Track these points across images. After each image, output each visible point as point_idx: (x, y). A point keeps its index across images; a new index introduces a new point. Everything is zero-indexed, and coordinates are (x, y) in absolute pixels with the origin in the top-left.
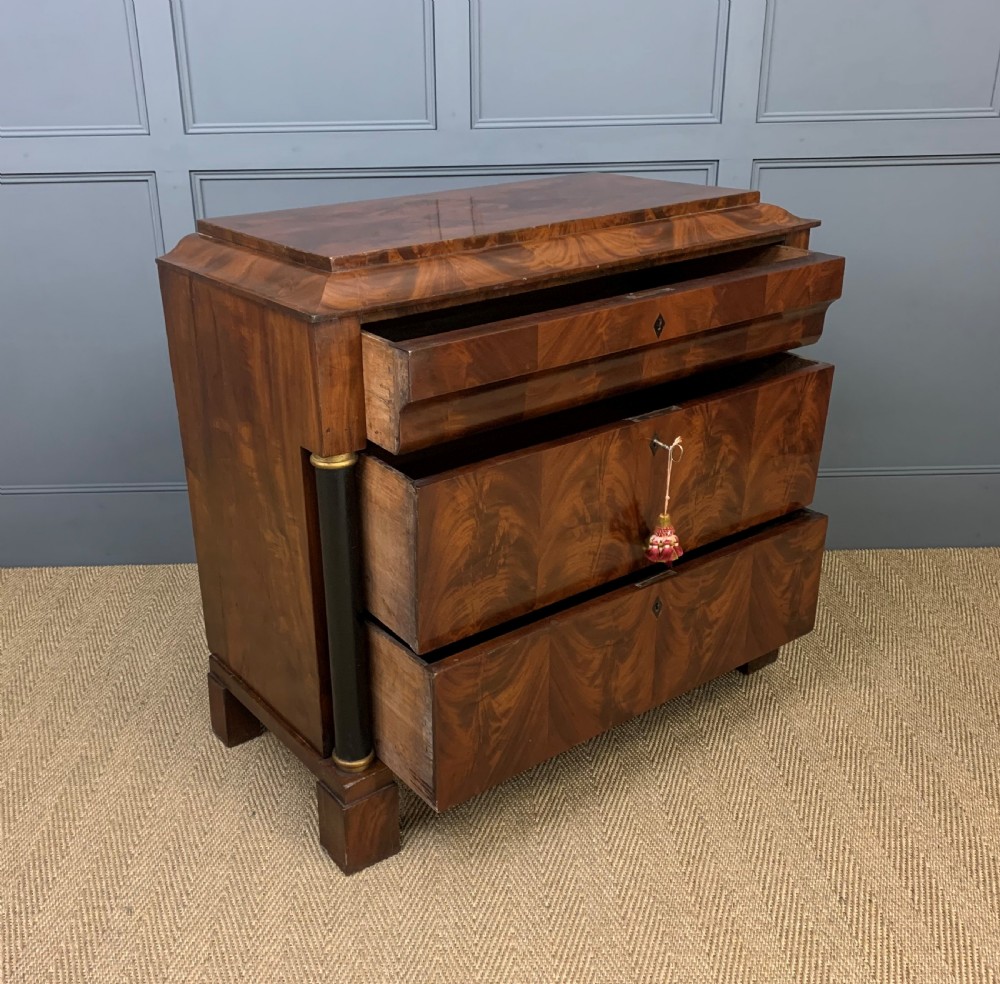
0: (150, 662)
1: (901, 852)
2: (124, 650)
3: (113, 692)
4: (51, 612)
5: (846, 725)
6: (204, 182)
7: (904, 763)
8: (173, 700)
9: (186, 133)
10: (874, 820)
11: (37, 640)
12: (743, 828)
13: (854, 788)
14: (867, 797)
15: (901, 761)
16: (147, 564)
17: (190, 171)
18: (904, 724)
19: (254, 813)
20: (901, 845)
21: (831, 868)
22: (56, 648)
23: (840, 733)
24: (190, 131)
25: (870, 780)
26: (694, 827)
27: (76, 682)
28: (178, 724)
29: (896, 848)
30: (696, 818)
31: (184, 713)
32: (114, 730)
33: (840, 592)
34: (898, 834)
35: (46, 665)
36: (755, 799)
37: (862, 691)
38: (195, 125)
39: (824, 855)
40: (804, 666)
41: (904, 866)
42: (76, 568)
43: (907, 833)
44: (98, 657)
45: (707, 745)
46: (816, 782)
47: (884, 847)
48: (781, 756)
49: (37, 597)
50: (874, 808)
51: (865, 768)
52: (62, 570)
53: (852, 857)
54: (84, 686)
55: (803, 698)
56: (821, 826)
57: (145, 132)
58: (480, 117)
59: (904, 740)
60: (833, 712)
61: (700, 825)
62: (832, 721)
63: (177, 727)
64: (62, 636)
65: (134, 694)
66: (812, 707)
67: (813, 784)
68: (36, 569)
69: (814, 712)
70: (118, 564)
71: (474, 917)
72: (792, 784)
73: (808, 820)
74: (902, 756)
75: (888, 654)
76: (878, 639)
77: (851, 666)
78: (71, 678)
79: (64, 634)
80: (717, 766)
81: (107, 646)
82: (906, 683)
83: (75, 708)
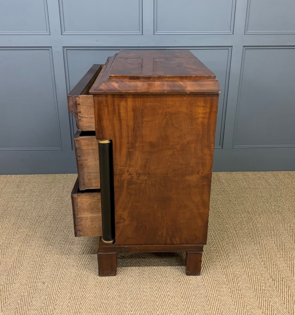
0: (48, 205)
1: (292, 265)
2: (39, 201)
3: (36, 214)
4: (15, 189)
5: (273, 226)
6: (67, 50)
7: (292, 237)
8: (56, 217)
9: (62, 35)
10: (282, 255)
11: (11, 198)
12: (241, 258)
13: (276, 245)
14: (280, 248)
15: (291, 237)
16: (46, 174)
17: (63, 47)
18: (291, 225)
19: (83, 253)
20: (291, 263)
21: (270, 270)
22: (17, 200)
23: (271, 228)
24: (63, 34)
25: (281, 242)
26: (225, 257)
27: (24, 211)
28: (58, 224)
29: (290, 264)
30: (226, 255)
31: (60, 221)
32: (37, 226)
33: (270, 184)
34: (290, 259)
35: (14, 206)
36: (244, 249)
37: (278, 215)
38: (65, 32)
39: (267, 266)
40: (259, 207)
41: (293, 269)
42: (23, 175)
43: (293, 259)
44: (31, 203)
45: (229, 232)
46: (264, 243)
47: (286, 263)
48: (252, 235)
49: (10, 184)
50: (283, 252)
51: (279, 239)
52: (18, 176)
53: (276, 267)
54: (26, 212)
55: (259, 217)
56: (266, 257)
57: (48, 34)
58: (157, 31)
59: (292, 230)
60: (269, 222)
61: (227, 257)
62: (268, 224)
63: (58, 226)
64: (19, 197)
65: (43, 215)
66: (262, 220)
67: (263, 244)
68: (10, 175)
69: (262, 222)
70: (37, 174)
71: (156, 285)
72: (256, 244)
73: (262, 255)
74: (291, 235)
75: (285, 204)
76: (282, 199)
77: (274, 207)
78: (22, 210)
79: (19, 196)
80: (232, 238)
81: (34, 200)
82: (291, 213)
83: (24, 219)
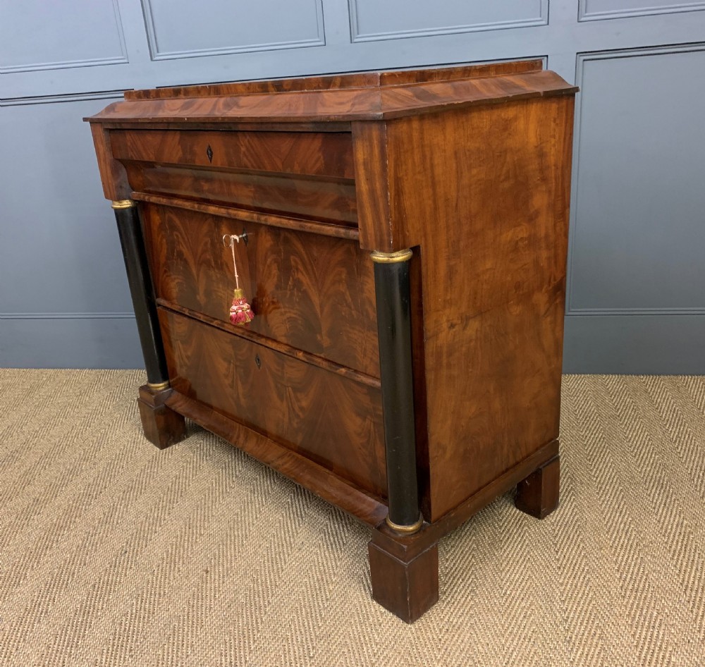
1: (650, 642)
5: (630, 519)
7: (676, 557)
10: (631, 609)
13: (621, 577)
14: (630, 587)
15: (673, 555)
18: (685, 522)
20: (652, 635)
21: (578, 650)
23: (622, 525)
25: (639, 570)
26: (464, 599)
29: (645, 638)
30: (468, 591)
33: (657, 408)
34: (652, 625)
36: (526, 578)
39: (574, 637)
40: (607, 466)
41: (649, 657)
43: (660, 625)
45: (500, 527)
46: (587, 568)
47: (633, 636)
48: (562, 542)
50: (635, 598)
51: (637, 559)
53: (600, 642)
55: (598, 493)
56: (579, 609)
59: (681, 538)
60: (621, 507)
61: (470, 597)
62: (618, 514)
66: (603, 501)
67: (583, 570)
69: (604, 506)
72: (564, 568)
73: (569, 603)
74: (675, 551)
75: (686, 461)
76: (680, 448)
77: (648, 469)
80: (504, 546)
82: (696, 486)
